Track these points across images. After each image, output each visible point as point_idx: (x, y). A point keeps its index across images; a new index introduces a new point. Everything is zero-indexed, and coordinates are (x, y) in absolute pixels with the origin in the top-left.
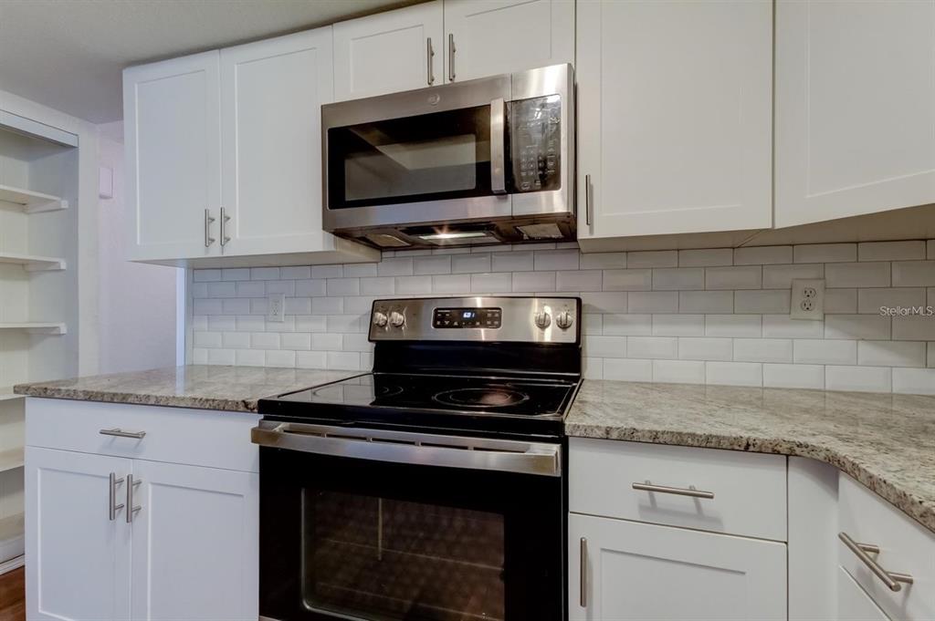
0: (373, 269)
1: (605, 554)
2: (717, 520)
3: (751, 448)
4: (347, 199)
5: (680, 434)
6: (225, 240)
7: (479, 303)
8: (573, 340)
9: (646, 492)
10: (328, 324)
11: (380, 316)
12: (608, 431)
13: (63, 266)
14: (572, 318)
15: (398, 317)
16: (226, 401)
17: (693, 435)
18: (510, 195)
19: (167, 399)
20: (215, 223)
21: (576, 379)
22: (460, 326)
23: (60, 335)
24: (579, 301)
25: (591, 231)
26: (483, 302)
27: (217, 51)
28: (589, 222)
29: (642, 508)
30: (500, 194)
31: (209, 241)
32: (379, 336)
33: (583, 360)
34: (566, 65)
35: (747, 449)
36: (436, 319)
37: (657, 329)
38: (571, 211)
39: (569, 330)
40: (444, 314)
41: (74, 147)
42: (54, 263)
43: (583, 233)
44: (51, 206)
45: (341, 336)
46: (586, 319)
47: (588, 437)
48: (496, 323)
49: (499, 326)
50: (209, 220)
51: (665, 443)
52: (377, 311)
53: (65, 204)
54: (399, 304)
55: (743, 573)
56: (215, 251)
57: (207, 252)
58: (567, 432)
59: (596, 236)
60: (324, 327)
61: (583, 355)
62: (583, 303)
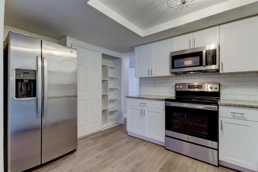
0: (175, 78)
1: (225, 123)
2: (246, 118)
3: (252, 107)
4: (174, 67)
5: (239, 105)
6: (151, 74)
7: (196, 84)
8: (218, 91)
9: (233, 113)
10: (166, 88)
11: (177, 87)
12: (226, 104)
13: (119, 78)
14: (218, 87)
15: (181, 87)
16: (159, 99)
17: (241, 105)
18: (206, 66)
19: (150, 98)
20: (150, 71)
21: (219, 99)
22: (193, 88)
23: (118, 89)
24: (219, 84)
25: (223, 71)
26: (197, 84)
27: (150, 44)
28: (222, 70)
29: (232, 116)
30: (204, 66)
31: (149, 74)
32: (177, 90)
33: (220, 95)
34: (218, 44)
35: (251, 107)
36: (188, 87)
37: (238, 89)
38: (218, 68)
39: (217, 89)
40: (190, 86)
41: (120, 58)
42: (117, 77)
43: (221, 72)
44: (117, 68)
45: (168, 90)
46: (221, 87)
47: (222, 105)
48: (201, 88)
49: (202, 88)
50: (149, 71)
51: (236, 106)
52: (177, 85)
53: (119, 68)
54: (181, 84)
55: (251, 126)
56: (150, 76)
57: (148, 76)
58: (219, 104)
59: (223, 72)
60: (165, 88)
61: (220, 94)
62: (220, 84)
